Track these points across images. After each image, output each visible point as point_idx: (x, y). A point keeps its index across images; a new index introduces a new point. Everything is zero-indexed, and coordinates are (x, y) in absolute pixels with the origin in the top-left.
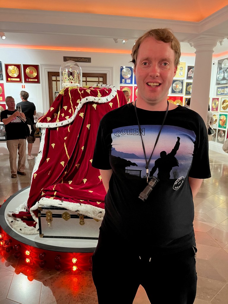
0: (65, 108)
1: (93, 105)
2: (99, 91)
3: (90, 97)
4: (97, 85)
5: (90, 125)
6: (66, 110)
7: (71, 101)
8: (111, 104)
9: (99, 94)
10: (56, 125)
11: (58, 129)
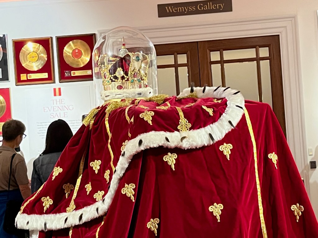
0: (96, 165)
1: (166, 159)
2: (181, 114)
3: (152, 133)
4: (192, 91)
5: (157, 220)
6: (96, 172)
7: (109, 146)
8: (226, 149)
9: (183, 120)
10: (66, 219)
11: (71, 233)
